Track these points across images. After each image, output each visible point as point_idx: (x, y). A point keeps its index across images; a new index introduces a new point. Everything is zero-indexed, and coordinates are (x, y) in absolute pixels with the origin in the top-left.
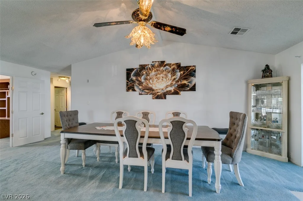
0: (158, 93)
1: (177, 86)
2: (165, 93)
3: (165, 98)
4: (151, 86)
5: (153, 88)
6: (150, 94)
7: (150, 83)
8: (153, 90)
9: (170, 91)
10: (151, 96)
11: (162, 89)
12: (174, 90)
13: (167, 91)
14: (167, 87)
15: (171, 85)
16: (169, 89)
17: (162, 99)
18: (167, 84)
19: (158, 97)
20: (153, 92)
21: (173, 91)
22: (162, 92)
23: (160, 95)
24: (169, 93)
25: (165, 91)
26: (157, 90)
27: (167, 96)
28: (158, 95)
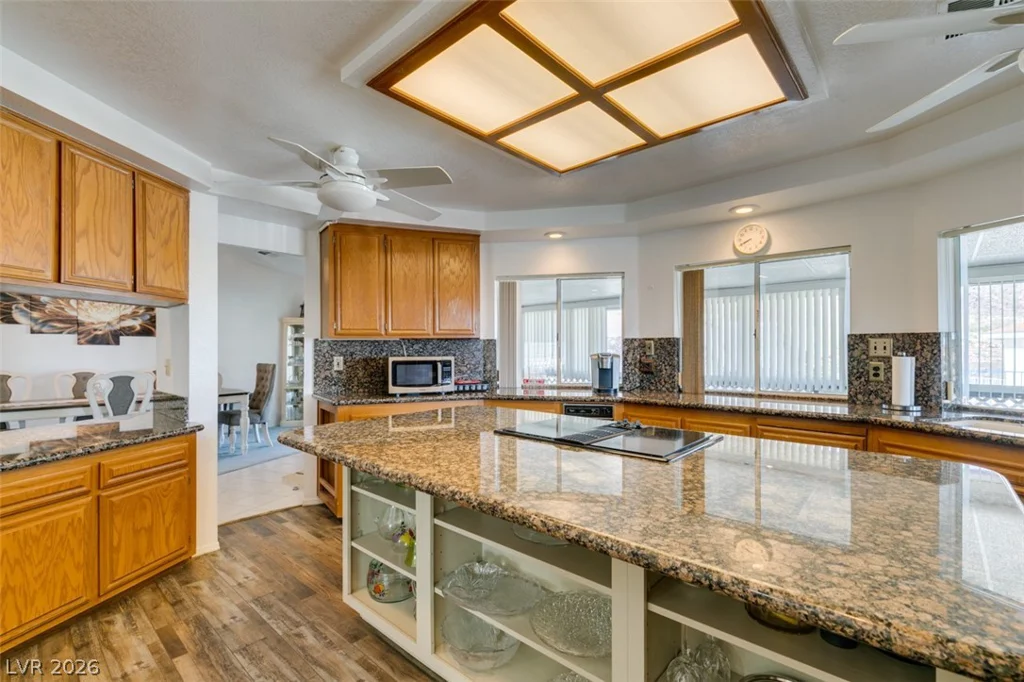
0: (95, 330)
1: (149, 320)
2: (115, 331)
3: (117, 343)
4: (73, 313)
5: (79, 318)
6: (69, 333)
7: (70, 306)
8: (79, 323)
9: (131, 328)
10: (75, 337)
11: (109, 324)
12: (140, 325)
13: (124, 328)
14: (122, 318)
15: (134, 315)
16: (129, 323)
17: (108, 344)
18: (123, 313)
19: (95, 340)
20: (81, 328)
21: (138, 328)
22: (108, 328)
23: (103, 335)
24: (129, 331)
25: (118, 327)
26: (93, 324)
27: (121, 337)
28: (96, 336)
